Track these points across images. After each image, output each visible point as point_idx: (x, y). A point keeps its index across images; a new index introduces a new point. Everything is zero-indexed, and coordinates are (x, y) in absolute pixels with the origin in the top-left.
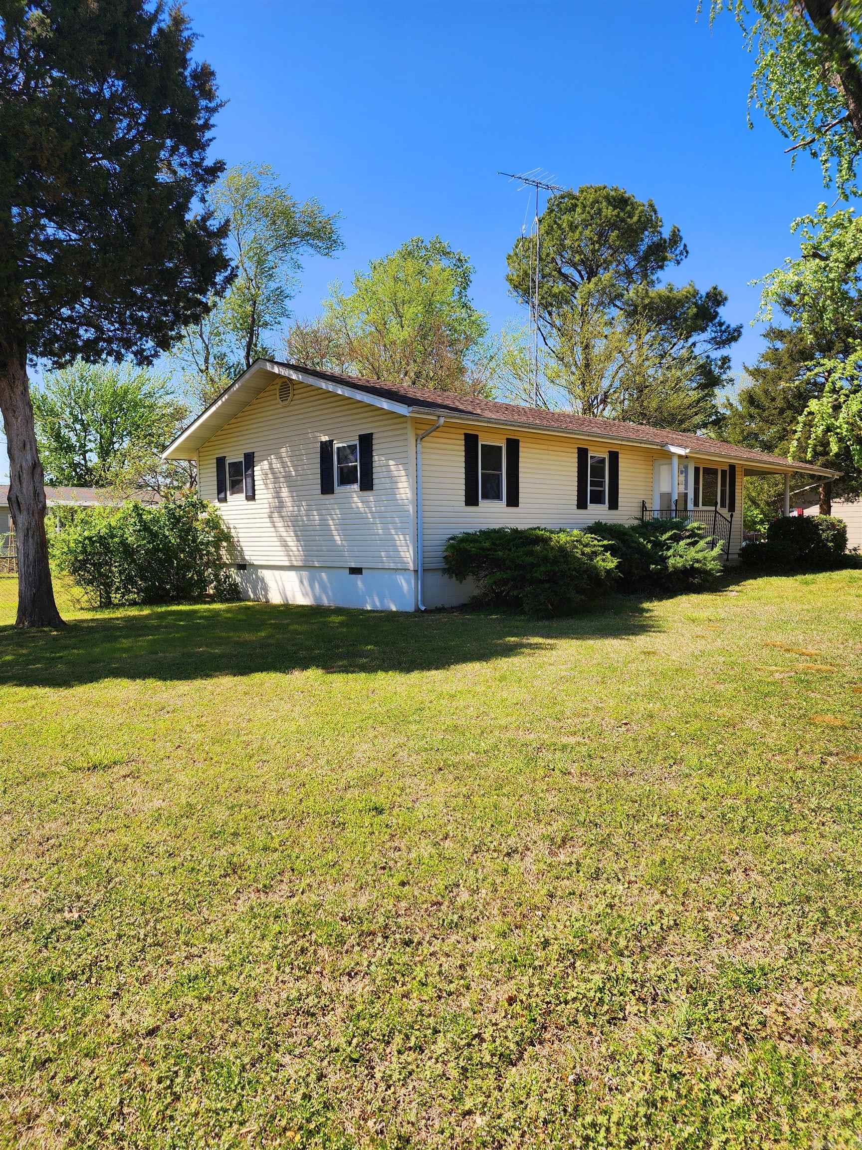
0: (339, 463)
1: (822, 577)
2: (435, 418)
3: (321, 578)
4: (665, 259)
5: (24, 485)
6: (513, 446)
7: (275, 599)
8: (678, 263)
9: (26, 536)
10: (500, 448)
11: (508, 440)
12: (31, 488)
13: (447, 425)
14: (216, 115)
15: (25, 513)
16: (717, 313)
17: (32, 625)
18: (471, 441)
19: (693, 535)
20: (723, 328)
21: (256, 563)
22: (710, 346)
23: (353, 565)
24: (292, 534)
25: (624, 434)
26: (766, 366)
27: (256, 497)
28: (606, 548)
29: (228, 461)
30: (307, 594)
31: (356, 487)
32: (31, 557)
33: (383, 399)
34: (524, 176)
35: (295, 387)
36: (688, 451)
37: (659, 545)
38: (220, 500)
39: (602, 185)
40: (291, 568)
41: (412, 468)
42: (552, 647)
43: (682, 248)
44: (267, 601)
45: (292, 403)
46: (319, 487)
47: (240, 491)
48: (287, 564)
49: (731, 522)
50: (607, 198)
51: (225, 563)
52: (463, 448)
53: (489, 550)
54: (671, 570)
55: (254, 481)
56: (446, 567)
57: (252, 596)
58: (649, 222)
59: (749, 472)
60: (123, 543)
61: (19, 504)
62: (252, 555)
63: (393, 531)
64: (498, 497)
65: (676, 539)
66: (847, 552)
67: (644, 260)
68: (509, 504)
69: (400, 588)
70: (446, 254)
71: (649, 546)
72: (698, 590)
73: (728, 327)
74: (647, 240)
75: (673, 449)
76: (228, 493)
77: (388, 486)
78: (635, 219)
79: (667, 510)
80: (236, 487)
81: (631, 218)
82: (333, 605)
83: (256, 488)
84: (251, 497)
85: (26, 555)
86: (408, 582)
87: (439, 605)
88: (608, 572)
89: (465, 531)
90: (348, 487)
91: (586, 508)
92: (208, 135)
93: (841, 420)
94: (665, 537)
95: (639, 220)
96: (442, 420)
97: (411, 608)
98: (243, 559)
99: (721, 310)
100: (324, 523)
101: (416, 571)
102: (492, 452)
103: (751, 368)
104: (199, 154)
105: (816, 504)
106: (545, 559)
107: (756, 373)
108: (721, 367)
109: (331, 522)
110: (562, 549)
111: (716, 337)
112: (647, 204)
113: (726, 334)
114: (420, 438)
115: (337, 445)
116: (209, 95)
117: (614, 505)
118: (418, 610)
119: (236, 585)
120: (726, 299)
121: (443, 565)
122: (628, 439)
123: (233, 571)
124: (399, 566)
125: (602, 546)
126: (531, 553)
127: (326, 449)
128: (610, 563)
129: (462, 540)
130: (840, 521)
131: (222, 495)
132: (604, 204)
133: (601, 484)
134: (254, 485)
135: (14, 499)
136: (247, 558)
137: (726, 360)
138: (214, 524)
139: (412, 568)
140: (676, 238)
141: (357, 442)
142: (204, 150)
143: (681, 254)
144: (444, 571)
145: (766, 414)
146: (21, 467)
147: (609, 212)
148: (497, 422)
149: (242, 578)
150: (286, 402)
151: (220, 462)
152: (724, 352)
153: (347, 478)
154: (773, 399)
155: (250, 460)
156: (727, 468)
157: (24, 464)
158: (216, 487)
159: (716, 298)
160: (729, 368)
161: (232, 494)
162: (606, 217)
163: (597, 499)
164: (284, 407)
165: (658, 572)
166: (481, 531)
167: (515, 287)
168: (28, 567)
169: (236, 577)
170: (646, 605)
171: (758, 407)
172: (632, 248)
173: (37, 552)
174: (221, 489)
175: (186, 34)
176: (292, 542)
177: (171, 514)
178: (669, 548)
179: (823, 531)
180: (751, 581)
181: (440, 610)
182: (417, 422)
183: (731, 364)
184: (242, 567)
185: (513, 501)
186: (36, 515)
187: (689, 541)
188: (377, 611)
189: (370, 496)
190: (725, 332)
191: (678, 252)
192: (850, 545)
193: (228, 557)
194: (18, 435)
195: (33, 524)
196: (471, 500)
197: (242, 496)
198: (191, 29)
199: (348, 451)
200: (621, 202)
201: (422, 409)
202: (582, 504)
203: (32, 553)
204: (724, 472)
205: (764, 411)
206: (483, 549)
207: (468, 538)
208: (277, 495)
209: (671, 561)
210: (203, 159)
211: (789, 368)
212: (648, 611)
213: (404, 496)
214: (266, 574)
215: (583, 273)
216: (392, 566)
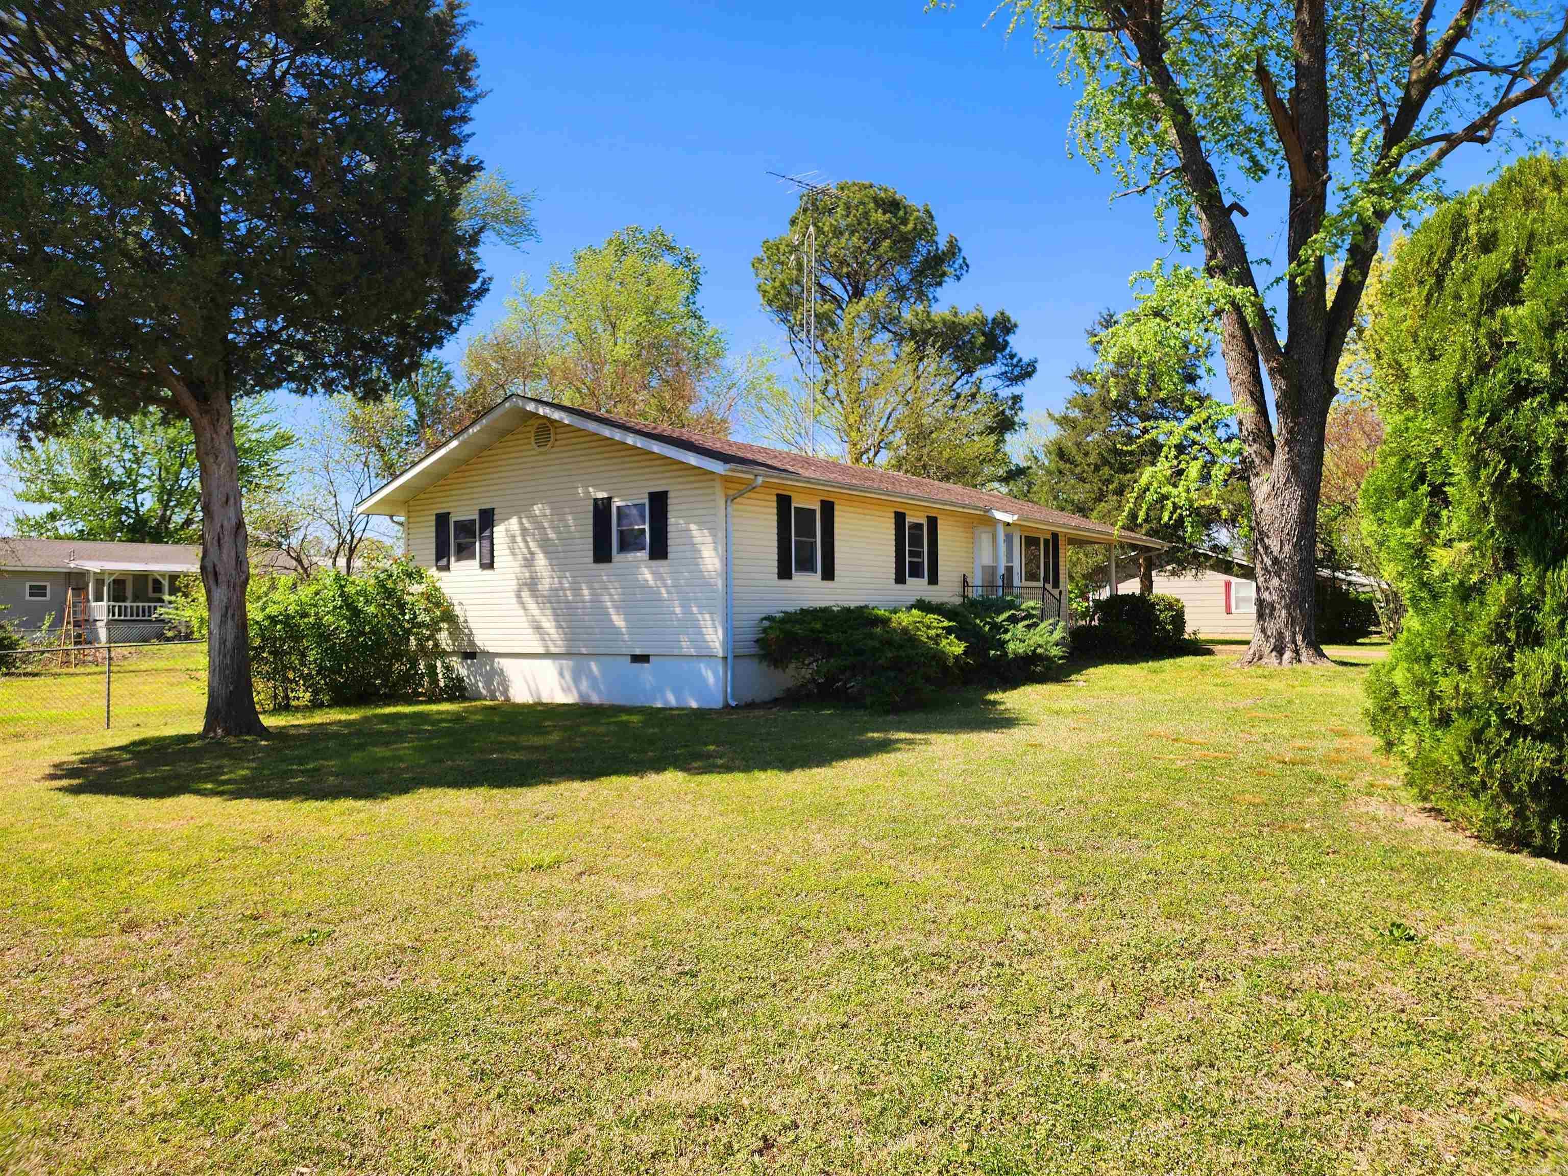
0: (618, 525)
1: (1167, 664)
2: (752, 477)
3: (591, 671)
4: (944, 274)
5: (225, 551)
6: (828, 508)
7: (520, 694)
8: (959, 279)
9: (224, 616)
10: (814, 511)
11: (822, 502)
12: (233, 554)
13: (765, 485)
14: (475, 106)
15: (224, 587)
16: (1006, 343)
17: (227, 732)
18: (784, 502)
19: (1029, 616)
20: (1015, 361)
21: (491, 650)
22: (1000, 382)
23: (638, 652)
24: (549, 612)
25: (946, 497)
26: (1076, 413)
27: (495, 565)
28: (949, 631)
29: (453, 519)
30: (569, 689)
31: (643, 555)
32: (229, 644)
33: (690, 453)
34: (798, 177)
35: (558, 430)
36: (1016, 517)
37: (996, 627)
38: (440, 569)
39: (867, 183)
40: (547, 655)
41: (721, 534)
42: (927, 742)
43: (961, 261)
44: (508, 699)
45: (554, 450)
46: (591, 553)
47: (473, 557)
48: (541, 650)
49: (1059, 601)
50: (875, 199)
51: (444, 651)
52: (775, 511)
53: (820, 632)
54: (1011, 656)
55: (492, 544)
56: (762, 652)
57: (484, 692)
58: (925, 230)
59: (1073, 541)
60: (318, 625)
61: (216, 574)
62: (485, 639)
63: (695, 609)
64: (813, 569)
65: (1014, 620)
66: (1186, 636)
67: (918, 274)
68: (825, 578)
69: (704, 680)
70: (670, 249)
71: (987, 628)
72: (1041, 679)
73: (1020, 360)
74: (923, 249)
75: (999, 515)
76: (452, 559)
77: (688, 554)
78: (910, 226)
79: (990, 586)
80: (465, 552)
81: (906, 225)
82: (606, 702)
83: (496, 553)
84: (489, 565)
85: (223, 642)
86: (715, 673)
87: (749, 700)
88: (957, 658)
89: (784, 609)
90: (630, 556)
91: (905, 583)
92: (467, 129)
93: (1181, 489)
94: (1000, 619)
95: (915, 229)
96: (760, 480)
97: (717, 703)
98: (472, 643)
99: (1011, 339)
100: (596, 600)
101: (725, 658)
102: (806, 515)
103: (1057, 416)
104: (454, 150)
105: (1134, 577)
106: (889, 643)
107: (1064, 421)
108: (1012, 408)
109: (607, 598)
110: (905, 631)
111: (1006, 372)
112: (922, 209)
113: (1018, 369)
114: (730, 499)
115: (617, 503)
116: (467, 82)
117: (933, 580)
118: (727, 706)
119: (460, 680)
120: (1015, 326)
121: (755, 650)
122: (952, 504)
123: (455, 662)
124: (704, 652)
125: (943, 628)
126: (872, 636)
127: (601, 510)
128: (955, 647)
129: (783, 621)
130: (1178, 601)
131: (443, 562)
132: (872, 205)
133: (919, 554)
134: (492, 551)
135: (210, 569)
136: (478, 643)
137: (1016, 399)
138: (434, 598)
139: (721, 654)
140: (953, 249)
141: (646, 501)
142: (460, 146)
143: (961, 267)
144: (762, 658)
145: (1078, 470)
146: (222, 526)
147: (879, 217)
148: (817, 482)
149: (468, 669)
150: (545, 449)
151: (442, 520)
152: (1016, 390)
153: (629, 543)
154: (1086, 454)
155: (488, 519)
156: (1049, 537)
157: (225, 523)
158: (434, 551)
159: (1005, 325)
160: (1021, 409)
161: (458, 559)
162: (876, 222)
163: (916, 572)
164: (541, 454)
165: (997, 659)
166: (802, 610)
167: (770, 303)
168: (225, 656)
169: (461, 669)
170: (992, 697)
171: (1068, 461)
172: (904, 258)
173: (237, 638)
174: (442, 553)
175: (460, 20)
176: (548, 624)
177: (381, 584)
178: (1006, 631)
179: (1161, 611)
180: (1092, 670)
181: (750, 706)
182: (726, 479)
183: (1023, 404)
184: (470, 655)
185: (829, 574)
186: (238, 588)
187: (1026, 623)
188: (671, 709)
189: (661, 566)
190: (1016, 366)
191: (956, 266)
192: (1189, 629)
193: (450, 642)
194: (219, 487)
195: (234, 600)
196: (784, 573)
197: (476, 563)
198: (466, 15)
199: (634, 511)
200: (892, 205)
201: (740, 467)
202: (900, 579)
203: (230, 638)
204: (1046, 541)
205: (1076, 466)
206: (812, 631)
207: (789, 618)
208: (529, 562)
209: (1011, 646)
210: (458, 157)
211: (1102, 419)
212: (995, 703)
213: (710, 567)
214: (504, 664)
215: (849, 288)
216: (693, 652)
